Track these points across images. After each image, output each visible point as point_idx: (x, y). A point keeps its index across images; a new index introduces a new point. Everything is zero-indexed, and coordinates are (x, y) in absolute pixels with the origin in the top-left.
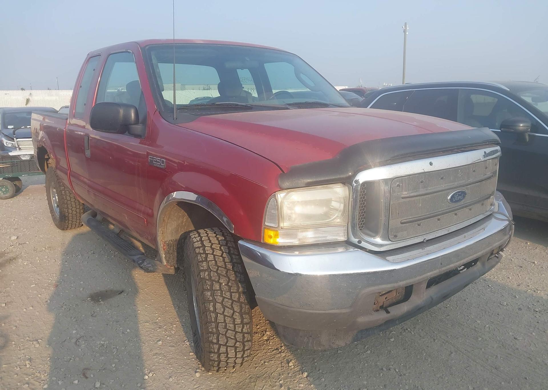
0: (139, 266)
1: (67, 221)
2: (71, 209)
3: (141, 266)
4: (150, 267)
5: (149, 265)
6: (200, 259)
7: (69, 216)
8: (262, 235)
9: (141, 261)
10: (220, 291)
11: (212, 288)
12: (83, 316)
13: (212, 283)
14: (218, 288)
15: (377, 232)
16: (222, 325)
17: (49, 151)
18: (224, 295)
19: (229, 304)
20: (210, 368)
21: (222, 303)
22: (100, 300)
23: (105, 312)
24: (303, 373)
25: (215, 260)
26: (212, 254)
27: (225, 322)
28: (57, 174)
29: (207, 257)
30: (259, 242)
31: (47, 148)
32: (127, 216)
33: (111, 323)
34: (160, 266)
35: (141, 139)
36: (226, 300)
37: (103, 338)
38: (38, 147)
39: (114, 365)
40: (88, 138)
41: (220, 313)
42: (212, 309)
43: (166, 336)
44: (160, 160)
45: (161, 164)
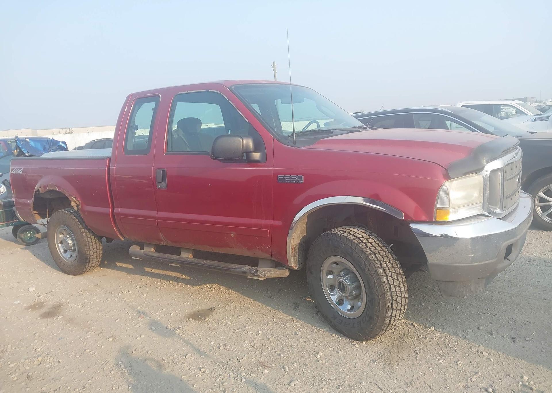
0: (254, 275)
1: (88, 264)
2: (93, 251)
3: (257, 274)
4: (267, 273)
5: (265, 272)
6: (362, 247)
7: (90, 258)
8: (434, 215)
9: (254, 271)
10: (387, 268)
11: (382, 266)
12: (203, 331)
13: (380, 263)
14: (386, 266)
15: (496, 205)
16: (394, 293)
17: (69, 194)
18: (391, 271)
19: (395, 277)
20: (379, 333)
21: (391, 276)
22: (203, 318)
23: (220, 325)
24: (430, 328)
25: (373, 246)
26: (368, 242)
27: (395, 291)
28: (74, 217)
29: (366, 244)
30: (431, 221)
31: (64, 191)
32: (235, 233)
33: (237, 331)
34: (276, 271)
35: (260, 164)
36: (393, 274)
37: (244, 341)
38: (41, 192)
39: (282, 355)
40: (163, 171)
41: (392, 284)
42: (386, 282)
43: (297, 329)
44: (295, 177)
45: (297, 180)
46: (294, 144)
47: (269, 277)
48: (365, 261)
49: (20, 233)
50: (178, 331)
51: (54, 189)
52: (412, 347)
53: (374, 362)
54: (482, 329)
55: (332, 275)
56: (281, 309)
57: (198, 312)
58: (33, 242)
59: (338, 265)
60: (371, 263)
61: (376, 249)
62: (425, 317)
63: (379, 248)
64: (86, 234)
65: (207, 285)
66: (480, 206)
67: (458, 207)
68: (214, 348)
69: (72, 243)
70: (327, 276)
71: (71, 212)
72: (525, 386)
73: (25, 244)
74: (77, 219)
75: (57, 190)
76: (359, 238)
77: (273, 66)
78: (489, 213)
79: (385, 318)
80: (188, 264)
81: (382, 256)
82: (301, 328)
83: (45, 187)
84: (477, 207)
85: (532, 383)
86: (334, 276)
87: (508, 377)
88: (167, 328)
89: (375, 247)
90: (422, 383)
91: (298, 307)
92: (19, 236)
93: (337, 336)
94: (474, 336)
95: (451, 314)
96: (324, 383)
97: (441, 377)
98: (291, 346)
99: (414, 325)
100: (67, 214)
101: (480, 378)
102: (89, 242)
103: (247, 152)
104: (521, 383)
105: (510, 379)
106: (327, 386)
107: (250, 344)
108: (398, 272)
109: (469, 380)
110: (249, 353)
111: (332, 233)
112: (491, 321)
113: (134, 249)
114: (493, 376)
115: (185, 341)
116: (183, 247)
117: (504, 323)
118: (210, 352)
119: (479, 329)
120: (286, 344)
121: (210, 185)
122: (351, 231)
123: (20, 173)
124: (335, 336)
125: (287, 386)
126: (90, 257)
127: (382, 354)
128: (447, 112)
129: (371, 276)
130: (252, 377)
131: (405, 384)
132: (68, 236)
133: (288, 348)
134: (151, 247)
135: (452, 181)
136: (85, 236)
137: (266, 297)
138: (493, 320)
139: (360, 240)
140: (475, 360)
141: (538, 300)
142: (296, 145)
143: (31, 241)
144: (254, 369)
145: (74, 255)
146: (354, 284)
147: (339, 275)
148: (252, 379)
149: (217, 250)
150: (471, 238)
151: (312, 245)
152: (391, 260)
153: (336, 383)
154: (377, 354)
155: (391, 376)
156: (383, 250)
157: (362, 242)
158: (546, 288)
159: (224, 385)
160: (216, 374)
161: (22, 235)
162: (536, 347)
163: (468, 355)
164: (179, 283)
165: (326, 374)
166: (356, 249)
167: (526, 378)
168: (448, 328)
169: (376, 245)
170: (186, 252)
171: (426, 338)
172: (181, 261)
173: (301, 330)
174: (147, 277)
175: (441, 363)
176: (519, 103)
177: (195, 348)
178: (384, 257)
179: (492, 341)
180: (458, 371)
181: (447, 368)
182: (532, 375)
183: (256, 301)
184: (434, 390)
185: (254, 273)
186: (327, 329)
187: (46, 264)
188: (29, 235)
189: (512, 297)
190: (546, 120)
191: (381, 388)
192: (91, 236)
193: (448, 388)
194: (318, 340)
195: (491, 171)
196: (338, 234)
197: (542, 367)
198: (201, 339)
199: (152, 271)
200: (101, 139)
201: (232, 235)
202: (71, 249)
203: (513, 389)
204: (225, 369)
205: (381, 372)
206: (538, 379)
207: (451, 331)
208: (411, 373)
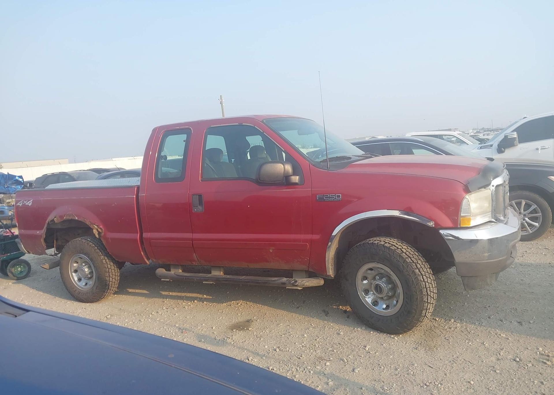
1: (107, 290)
2: (112, 278)
3: (296, 284)
4: (305, 283)
6: (399, 252)
8: (459, 223)
9: (293, 281)
10: (421, 269)
11: (417, 268)
12: (251, 339)
13: (416, 264)
14: (420, 267)
15: (500, 214)
16: (428, 289)
17: (90, 222)
18: (424, 271)
19: (428, 276)
20: (417, 324)
21: (425, 276)
22: (245, 329)
23: (264, 333)
24: (450, 320)
25: (407, 251)
26: (403, 248)
27: (429, 287)
28: (92, 245)
29: (402, 250)
30: (456, 227)
31: (84, 220)
32: (274, 248)
33: (283, 336)
34: (313, 281)
35: (297, 186)
36: (426, 273)
37: (295, 343)
38: (56, 222)
39: (335, 351)
40: (200, 196)
41: (426, 282)
42: (422, 280)
43: (337, 331)
44: (334, 196)
45: (335, 198)
46: (328, 168)
47: (307, 286)
48: (403, 264)
49: (10, 267)
50: (229, 341)
51: (73, 218)
52: (442, 335)
53: (416, 349)
54: (493, 318)
55: (367, 280)
56: (314, 317)
57: (238, 324)
58: (23, 276)
59: (373, 271)
60: (409, 265)
61: (410, 254)
62: (442, 313)
63: (412, 253)
64: (106, 261)
65: (233, 302)
66: (490, 214)
67: (476, 215)
68: (271, 350)
69: (88, 271)
70: (362, 281)
71: (88, 241)
72: (542, 354)
73: (16, 278)
74: (96, 246)
75: (77, 219)
76: (395, 246)
77: (220, 99)
78: (496, 220)
79: (422, 311)
80: (225, 281)
81: (416, 259)
82: (340, 329)
83: (61, 217)
84: (488, 215)
85: (547, 352)
86: (368, 281)
87: (527, 350)
88: (215, 339)
89: (409, 252)
90: (463, 360)
91: (328, 314)
92: (10, 270)
93: (375, 333)
94: (487, 323)
95: (462, 309)
96: (382, 367)
97: (475, 355)
98: (339, 344)
99: (436, 320)
100: (85, 242)
101: (506, 352)
102: (109, 269)
103: (287, 177)
104: (538, 353)
105: (529, 351)
106: (386, 369)
107: (301, 345)
108: (429, 272)
109: (498, 355)
110: (305, 352)
111: (368, 243)
112: (496, 312)
113: (161, 271)
114: (515, 350)
115: (239, 348)
116: (216, 265)
117: (507, 312)
118: (268, 354)
119: (490, 318)
120: (333, 343)
121: (249, 206)
122: (385, 240)
123: (29, 204)
124: (373, 332)
125: (352, 373)
126: (109, 284)
127: (420, 342)
128: (420, 141)
129: (409, 276)
130: (318, 369)
131: (449, 362)
132: (84, 264)
133: (337, 345)
134: (179, 269)
135: (471, 194)
136: (105, 262)
137: (294, 308)
138: (498, 311)
139: (395, 247)
140: (496, 341)
141: (527, 294)
142: (330, 169)
143: (22, 275)
144: (316, 363)
145: (91, 283)
146: (390, 286)
147: (374, 279)
148: (318, 370)
149: (252, 266)
150: (488, 240)
151: (347, 255)
152: (423, 262)
153: (392, 367)
154: (416, 343)
155: (435, 357)
156: (415, 255)
157: (398, 248)
158: (529, 284)
159: (296, 377)
160: (284, 370)
161: (13, 269)
162: (540, 327)
163: (490, 337)
164: (205, 302)
165: (380, 361)
166: (394, 255)
167: (541, 349)
168: (465, 320)
169: (409, 251)
170: (217, 271)
171: (450, 328)
172: (216, 278)
173: (341, 331)
174: (168, 299)
175: (471, 345)
176: (460, 133)
177: (252, 352)
178: (417, 260)
179: (504, 326)
180: (487, 349)
181: (478, 348)
182: (545, 347)
183: (286, 311)
184: (474, 364)
185: (293, 284)
186: (364, 328)
187: (52, 295)
188: (19, 269)
189: (506, 293)
190: (490, 148)
191: (432, 366)
192: (110, 263)
193: (484, 361)
194: (360, 337)
195: (496, 186)
196: (374, 243)
197: (549, 341)
198: (254, 345)
199: (169, 294)
200: (53, 173)
201: (271, 251)
202: (88, 277)
203: (534, 357)
204: (290, 365)
205: (425, 355)
206: (550, 348)
207: (468, 321)
208: (450, 354)
